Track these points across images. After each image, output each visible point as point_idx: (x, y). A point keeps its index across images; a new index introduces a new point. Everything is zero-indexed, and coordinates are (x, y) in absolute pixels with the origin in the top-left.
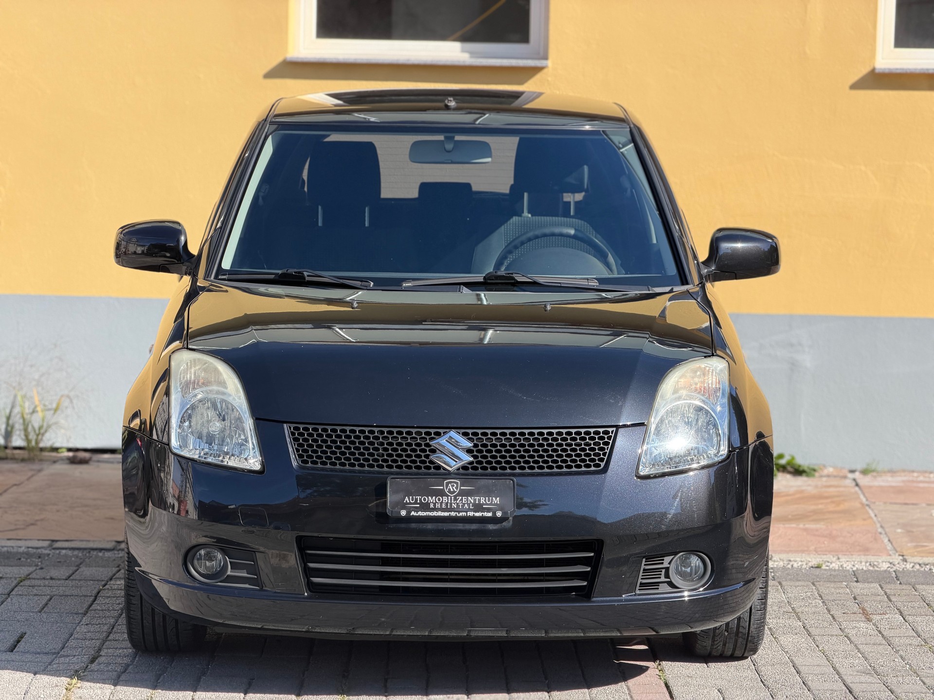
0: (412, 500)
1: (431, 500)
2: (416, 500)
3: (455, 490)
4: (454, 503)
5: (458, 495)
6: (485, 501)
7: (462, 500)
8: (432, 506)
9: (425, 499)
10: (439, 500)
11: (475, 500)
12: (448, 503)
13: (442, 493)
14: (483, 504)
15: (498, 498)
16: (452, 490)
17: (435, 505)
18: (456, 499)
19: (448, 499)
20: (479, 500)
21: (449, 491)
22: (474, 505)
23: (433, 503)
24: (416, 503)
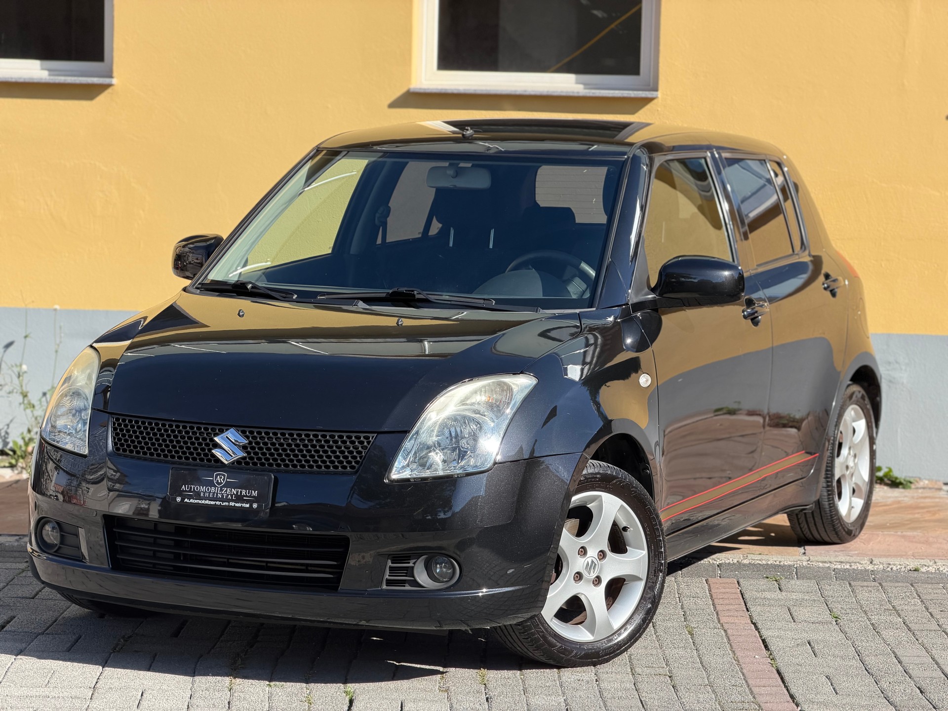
0: (188, 489)
1: (203, 489)
2: (191, 488)
3: (222, 482)
4: (220, 494)
5: (224, 486)
6: (246, 493)
7: (226, 491)
8: (202, 494)
9: (197, 488)
10: (208, 489)
11: (237, 492)
12: (215, 493)
13: (211, 484)
14: (244, 496)
15: (256, 492)
16: (219, 481)
17: (204, 494)
18: (221, 490)
19: (215, 490)
20: (241, 492)
21: (217, 482)
22: (236, 495)
23: (203, 492)
24: (190, 491)
